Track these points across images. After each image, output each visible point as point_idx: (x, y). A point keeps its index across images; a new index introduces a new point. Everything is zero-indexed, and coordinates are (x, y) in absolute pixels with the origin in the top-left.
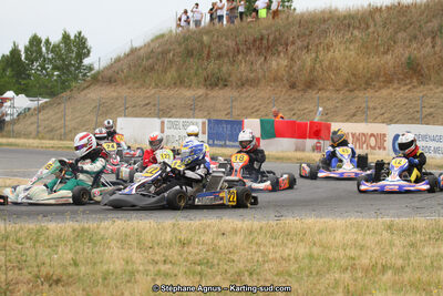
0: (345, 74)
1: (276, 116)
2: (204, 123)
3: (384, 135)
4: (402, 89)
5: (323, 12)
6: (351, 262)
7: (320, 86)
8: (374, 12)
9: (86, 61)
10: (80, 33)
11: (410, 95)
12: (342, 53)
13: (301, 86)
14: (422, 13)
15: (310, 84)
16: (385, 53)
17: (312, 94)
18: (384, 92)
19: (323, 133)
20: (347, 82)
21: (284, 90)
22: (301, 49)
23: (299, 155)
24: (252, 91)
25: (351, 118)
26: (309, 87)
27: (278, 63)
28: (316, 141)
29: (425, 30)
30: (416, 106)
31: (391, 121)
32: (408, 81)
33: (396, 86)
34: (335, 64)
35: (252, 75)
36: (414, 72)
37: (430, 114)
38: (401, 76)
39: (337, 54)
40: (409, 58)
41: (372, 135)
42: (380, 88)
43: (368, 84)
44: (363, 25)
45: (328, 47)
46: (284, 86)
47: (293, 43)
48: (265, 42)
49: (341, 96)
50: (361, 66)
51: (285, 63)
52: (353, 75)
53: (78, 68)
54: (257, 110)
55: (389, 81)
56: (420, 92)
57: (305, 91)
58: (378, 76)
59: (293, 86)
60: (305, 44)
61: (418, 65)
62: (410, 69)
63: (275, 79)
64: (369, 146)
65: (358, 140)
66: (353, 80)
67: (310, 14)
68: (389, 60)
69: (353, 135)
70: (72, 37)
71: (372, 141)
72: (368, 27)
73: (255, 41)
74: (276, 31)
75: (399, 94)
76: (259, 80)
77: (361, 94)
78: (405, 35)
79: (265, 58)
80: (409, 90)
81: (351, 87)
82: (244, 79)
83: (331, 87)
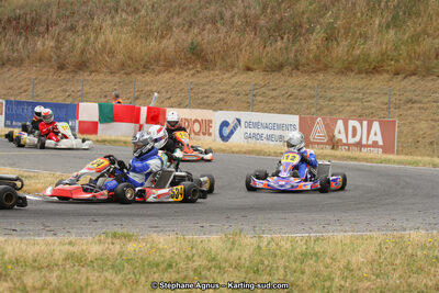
0: (120, 57)
3: (210, 121)
4: (186, 74)
7: (94, 68)
11: (195, 80)
13: (71, 68)
15: (81, 66)
16: (162, 37)
17: (84, 75)
18: (166, 76)
20: (123, 65)
21: (52, 71)
22: (66, 30)
24: (15, 71)
26: (80, 69)
27: (44, 44)
29: (201, 16)
32: (191, 66)
33: (177, 70)
34: (108, 46)
36: (197, 57)
37: (222, 100)
38: (183, 61)
40: (192, 43)
41: (196, 121)
42: (159, 72)
43: (147, 65)
45: (98, 31)
46: (52, 67)
47: (56, 24)
49: (117, 79)
50: (138, 50)
51: (52, 44)
52: (130, 58)
54: (25, 91)
55: (169, 65)
56: (204, 77)
57: (75, 72)
58: (157, 61)
59: (61, 67)
60: (69, 25)
61: (202, 51)
62: (193, 54)
63: (40, 60)
64: (192, 131)
66: (130, 62)
68: (168, 44)
71: (196, 127)
73: (9, 20)
74: (31, 10)
75: (184, 78)
76: (22, 61)
77: (139, 77)
78: (180, 20)
79: (27, 38)
80: (193, 75)
81: (129, 70)
82: (5, 58)
83: (105, 70)
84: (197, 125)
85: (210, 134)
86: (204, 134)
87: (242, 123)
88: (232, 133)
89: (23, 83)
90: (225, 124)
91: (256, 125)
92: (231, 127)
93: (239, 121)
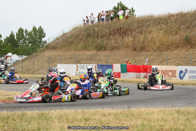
0: (158, 44)
1: (127, 63)
2: (95, 66)
3: (176, 71)
4: (183, 50)
5: (148, 17)
6: (161, 127)
7: (147, 49)
8: (171, 16)
9: (43, 39)
10: (41, 27)
11: (186, 53)
12: (157, 35)
13: (139, 50)
14: (192, 17)
15: (143, 49)
16: (176, 34)
17: (144, 53)
18: (175, 52)
19: (148, 70)
20: (159, 48)
21: (131, 51)
22: (138, 33)
23: (138, 80)
24: (117, 52)
25: (161, 63)
26: (142, 50)
27: (128, 39)
28: (145, 73)
29: (193, 24)
30: (189, 58)
31: (178, 65)
32: (186, 47)
33: (180, 49)
34: (153, 39)
35: (117, 45)
36: (188, 42)
38: (183, 45)
39: (154, 35)
40: (186, 37)
41: (170, 71)
42: (173, 50)
43: (168, 47)
44: (166, 22)
45: (150, 32)
46: (131, 49)
47: (135, 30)
48: (122, 30)
49: (156, 53)
50: (165, 40)
51: (131, 39)
52: (162, 44)
53: (40, 42)
54: (119, 60)
55: (177, 47)
56: (191, 51)
57: (140, 51)
58: (172, 45)
59: (135, 50)
60: (140, 31)
61: (190, 40)
62: (186, 41)
63: (127, 47)
64: (169, 75)
65: (164, 73)
66: (161, 46)
67: (142, 17)
68: (177, 38)
69: (162, 71)
70: (37, 29)
71: (170, 74)
72: (168, 23)
73: (118, 30)
74: (127, 25)
75: (182, 52)
76: (120, 47)
77: (165, 53)
78: (184, 26)
79: (123, 37)
80: (186, 51)
81: (161, 50)
82: (113, 47)
83: (152, 50)
84: (170, 72)
85: (176, 77)
86: (173, 77)
87: (188, 71)
88: (184, 76)
89: (119, 57)
90: (181, 72)
91: (193, 72)
92: (183, 73)
93: (186, 70)
